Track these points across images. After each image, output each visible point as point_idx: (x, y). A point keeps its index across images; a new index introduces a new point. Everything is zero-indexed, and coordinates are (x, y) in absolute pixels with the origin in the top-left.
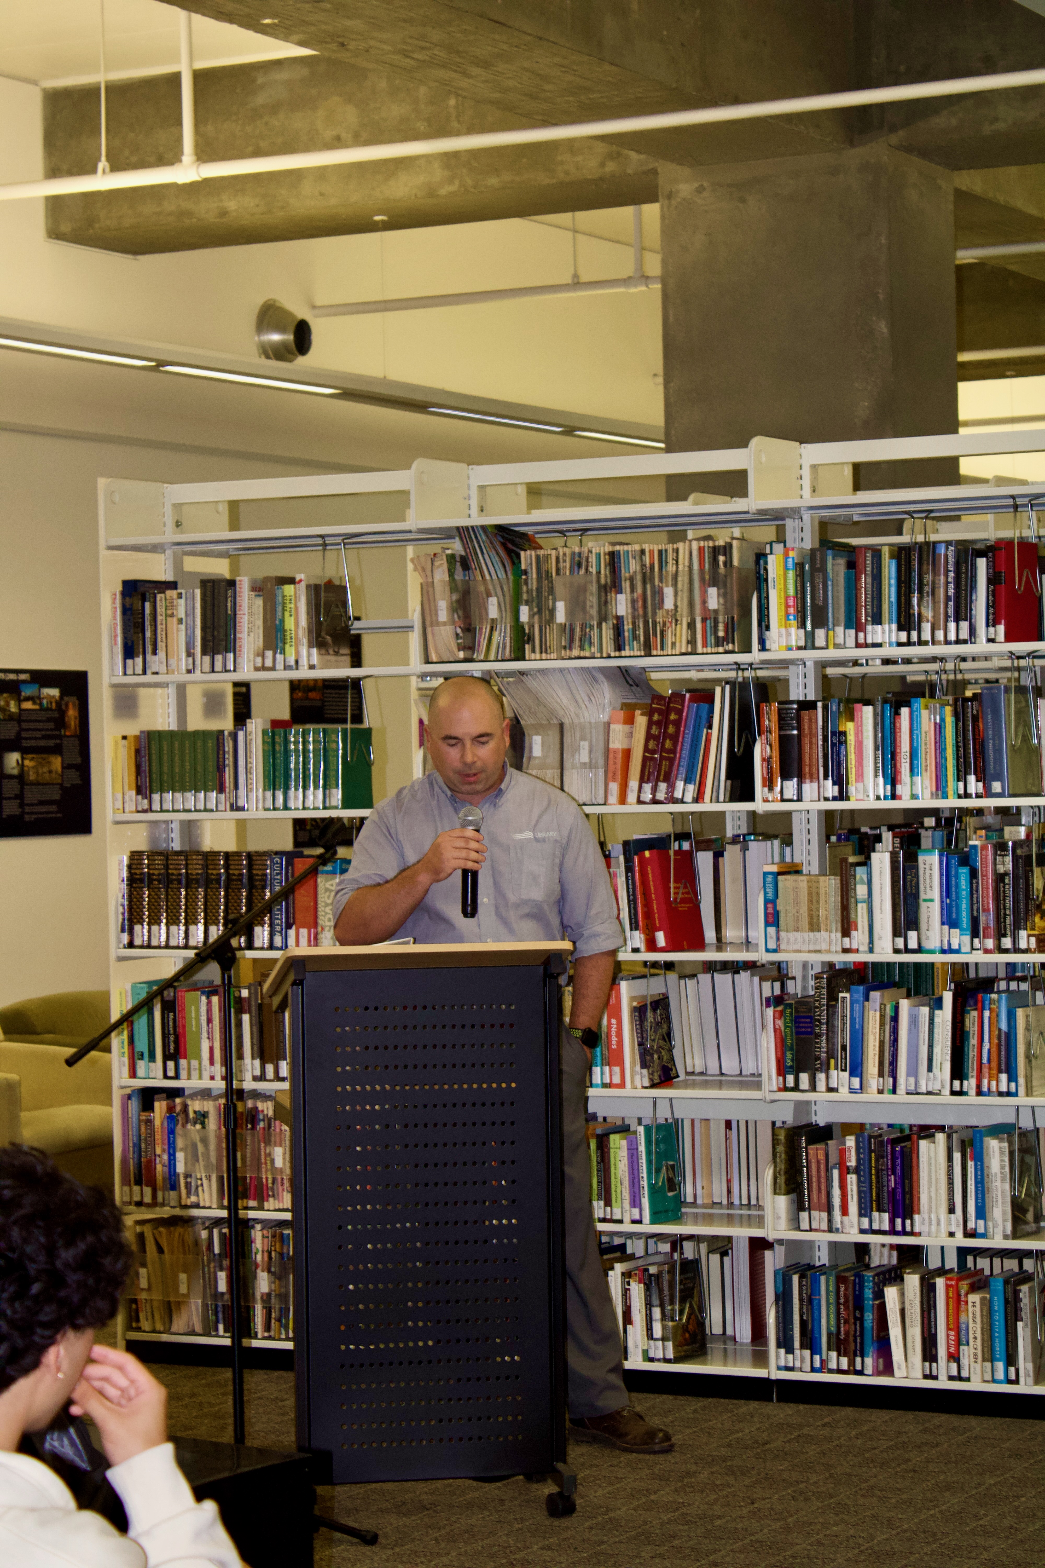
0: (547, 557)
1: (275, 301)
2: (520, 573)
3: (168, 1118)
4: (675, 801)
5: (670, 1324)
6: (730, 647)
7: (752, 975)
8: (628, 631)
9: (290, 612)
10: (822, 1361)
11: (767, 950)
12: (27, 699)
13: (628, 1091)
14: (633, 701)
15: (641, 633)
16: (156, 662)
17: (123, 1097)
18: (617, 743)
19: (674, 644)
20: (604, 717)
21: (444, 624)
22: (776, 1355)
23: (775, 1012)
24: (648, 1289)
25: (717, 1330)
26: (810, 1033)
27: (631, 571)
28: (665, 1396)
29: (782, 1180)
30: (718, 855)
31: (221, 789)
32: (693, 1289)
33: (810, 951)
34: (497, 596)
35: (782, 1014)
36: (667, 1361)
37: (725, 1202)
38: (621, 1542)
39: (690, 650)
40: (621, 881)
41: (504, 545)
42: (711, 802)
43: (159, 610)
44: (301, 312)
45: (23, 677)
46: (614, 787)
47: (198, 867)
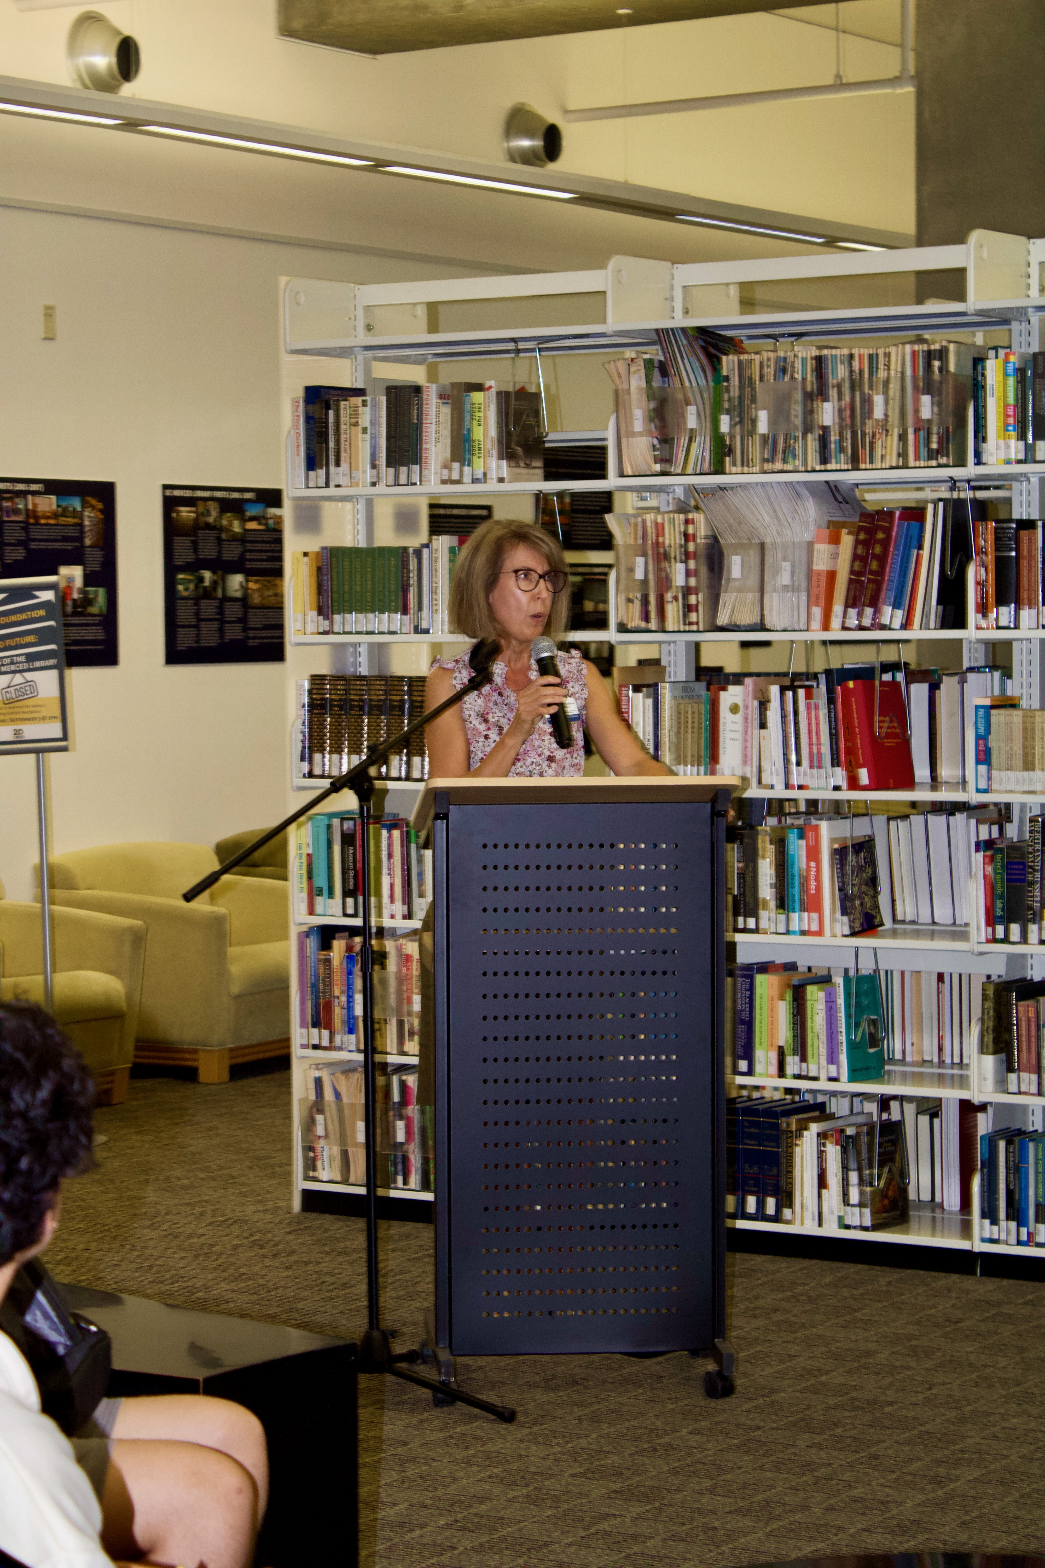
0: (750, 362)
1: (523, 104)
2: (720, 379)
3: (348, 957)
4: (883, 627)
5: (868, 1189)
6: (943, 460)
7: (969, 817)
8: (835, 443)
9: (479, 421)
10: (1029, 1234)
11: (978, 791)
12: (252, 519)
13: (826, 939)
14: (841, 519)
15: (848, 444)
16: (338, 474)
17: (300, 934)
18: (821, 565)
19: (883, 457)
20: (807, 537)
21: (640, 434)
22: (980, 1226)
23: (984, 856)
24: (844, 1151)
25: (926, 1196)
26: (1023, 881)
27: (839, 377)
28: (860, 1266)
29: (989, 1038)
30: (934, 687)
31: (405, 611)
32: (894, 1152)
33: (1024, 792)
34: (696, 404)
35: (992, 859)
36: (865, 1229)
37: (936, 1060)
38: (778, 1428)
39: (901, 464)
40: (823, 712)
41: (705, 349)
42: (921, 629)
43: (342, 419)
44: (552, 117)
45: (248, 496)
46: (817, 612)
47: (381, 692)
